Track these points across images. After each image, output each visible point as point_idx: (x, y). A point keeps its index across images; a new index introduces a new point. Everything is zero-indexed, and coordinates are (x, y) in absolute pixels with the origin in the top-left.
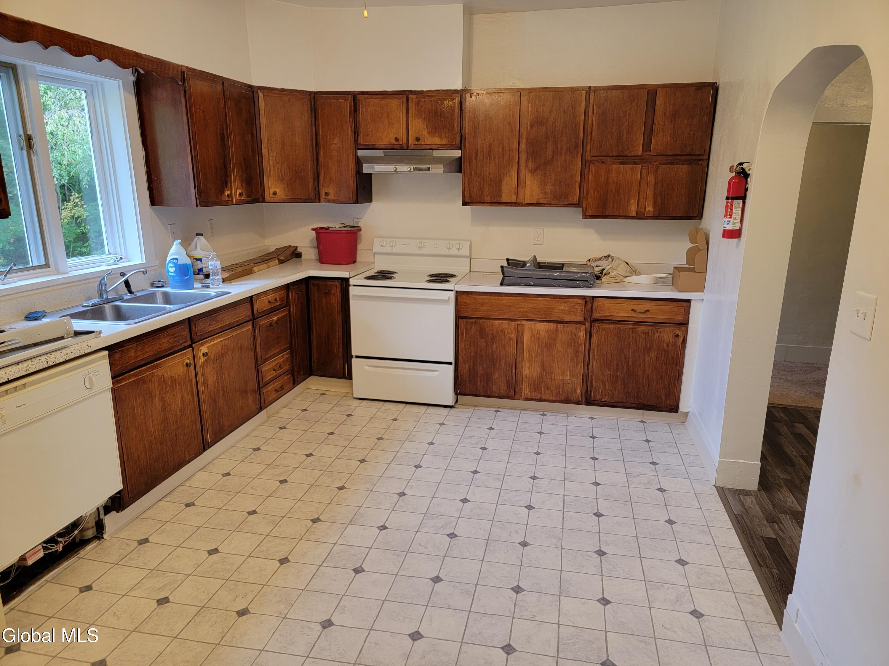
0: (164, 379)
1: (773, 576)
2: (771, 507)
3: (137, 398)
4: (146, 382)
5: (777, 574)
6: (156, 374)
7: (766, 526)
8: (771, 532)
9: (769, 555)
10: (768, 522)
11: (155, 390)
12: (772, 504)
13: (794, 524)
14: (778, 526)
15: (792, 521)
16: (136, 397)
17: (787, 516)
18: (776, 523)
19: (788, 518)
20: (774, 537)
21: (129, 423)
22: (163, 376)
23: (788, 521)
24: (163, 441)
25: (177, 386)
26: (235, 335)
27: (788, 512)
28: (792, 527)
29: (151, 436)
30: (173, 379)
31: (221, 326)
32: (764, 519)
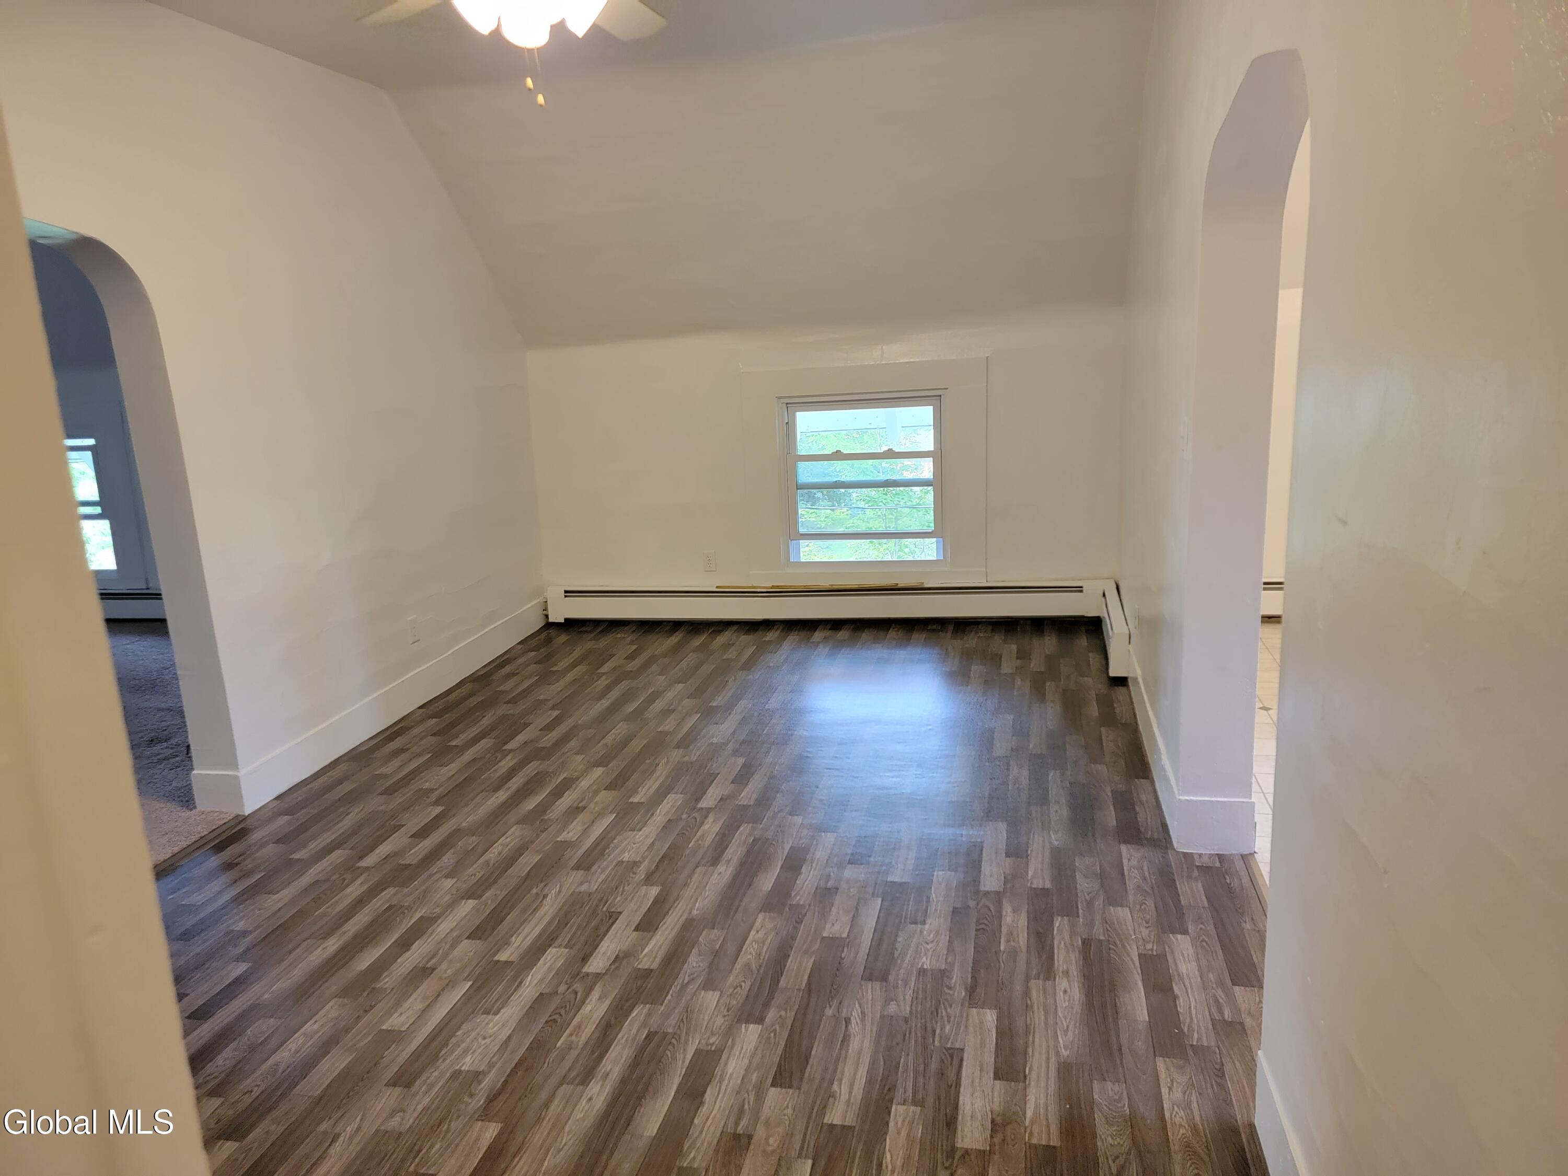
1: (1252, 919)
2: (1228, 1068)
5: (1245, 922)
7: (1249, 1013)
8: (1239, 999)
9: (1253, 953)
10: (1242, 1024)
12: (1223, 1075)
13: (1188, 1021)
14: (1222, 1014)
15: (1190, 1027)
17: (1199, 1039)
18: (1224, 1020)
19: (1196, 1036)
20: (1237, 989)
23: (1199, 1027)
27: (1190, 1052)
28: (1194, 1012)
32: (1249, 1032)
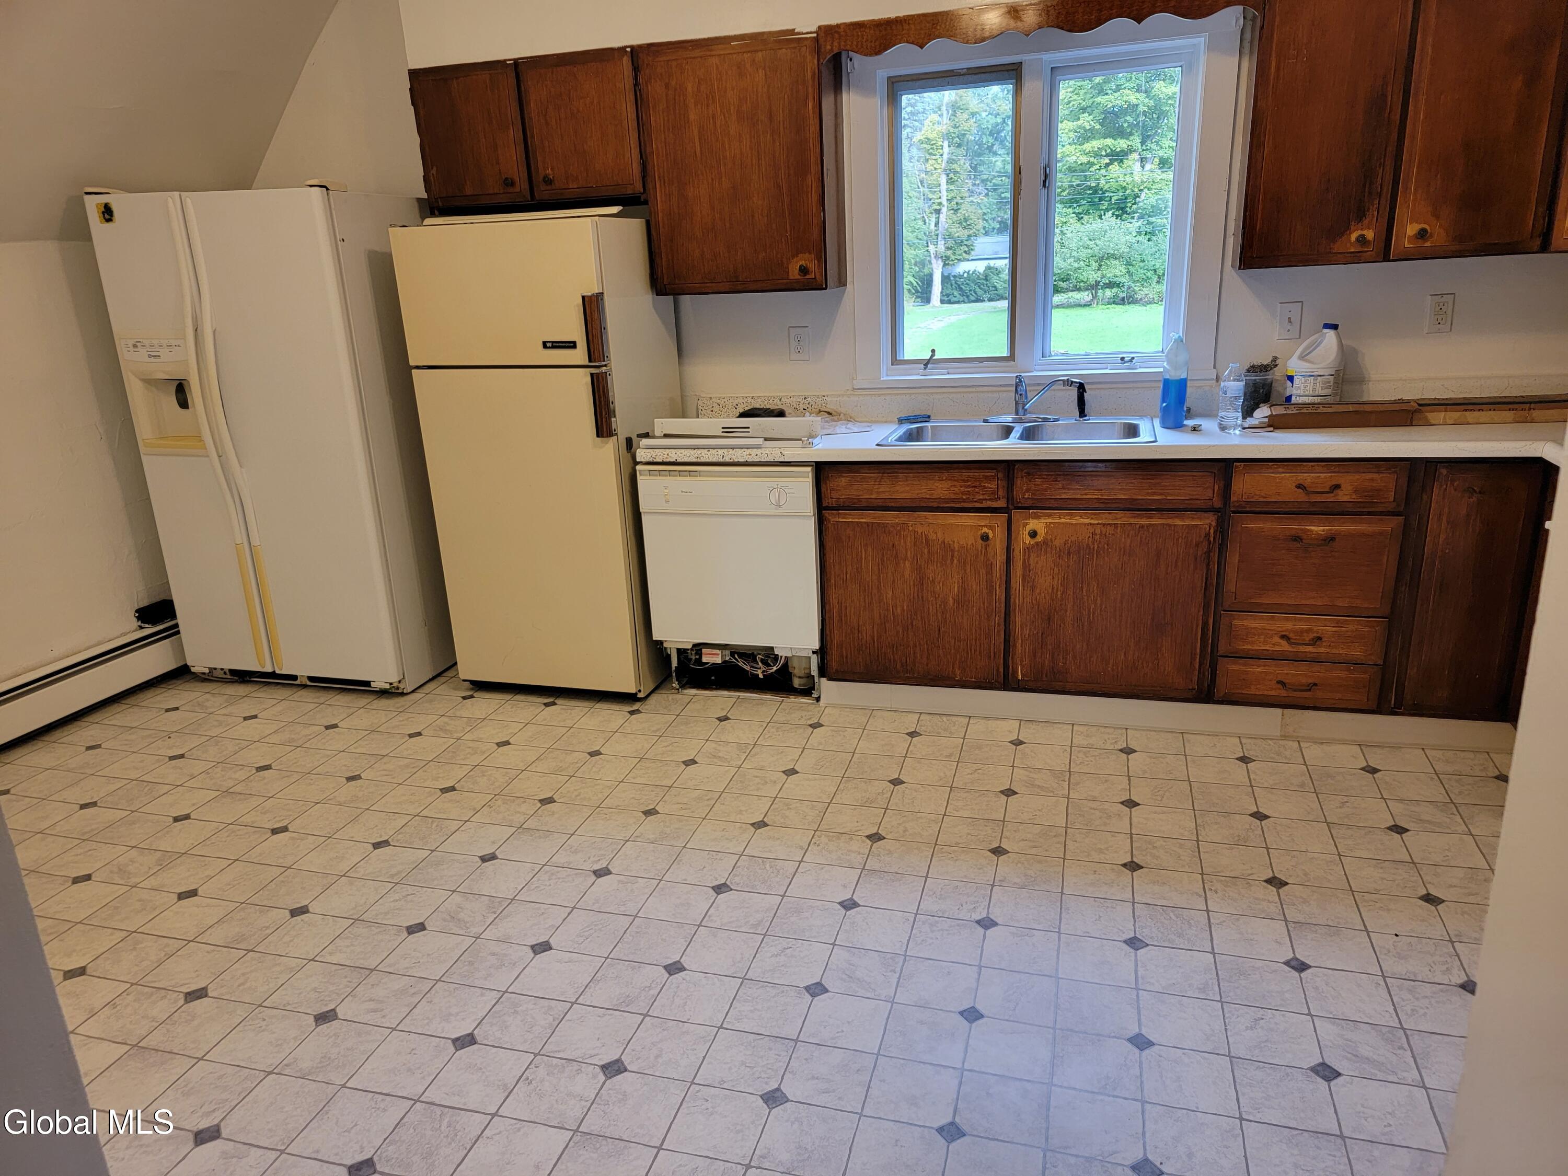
0: (927, 541)
3: (869, 549)
4: (889, 533)
6: (911, 528)
11: (906, 551)
16: (866, 545)
21: (848, 576)
22: (926, 536)
24: (910, 627)
25: (955, 561)
26: (1142, 526)
29: (888, 610)
30: (947, 548)
31: (1100, 497)
